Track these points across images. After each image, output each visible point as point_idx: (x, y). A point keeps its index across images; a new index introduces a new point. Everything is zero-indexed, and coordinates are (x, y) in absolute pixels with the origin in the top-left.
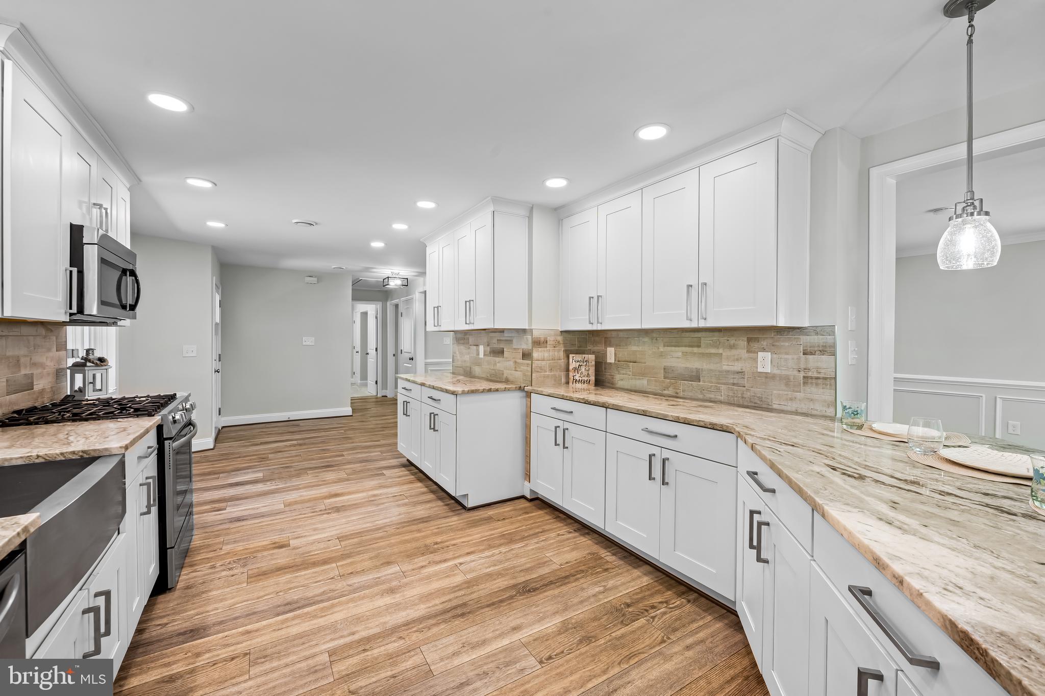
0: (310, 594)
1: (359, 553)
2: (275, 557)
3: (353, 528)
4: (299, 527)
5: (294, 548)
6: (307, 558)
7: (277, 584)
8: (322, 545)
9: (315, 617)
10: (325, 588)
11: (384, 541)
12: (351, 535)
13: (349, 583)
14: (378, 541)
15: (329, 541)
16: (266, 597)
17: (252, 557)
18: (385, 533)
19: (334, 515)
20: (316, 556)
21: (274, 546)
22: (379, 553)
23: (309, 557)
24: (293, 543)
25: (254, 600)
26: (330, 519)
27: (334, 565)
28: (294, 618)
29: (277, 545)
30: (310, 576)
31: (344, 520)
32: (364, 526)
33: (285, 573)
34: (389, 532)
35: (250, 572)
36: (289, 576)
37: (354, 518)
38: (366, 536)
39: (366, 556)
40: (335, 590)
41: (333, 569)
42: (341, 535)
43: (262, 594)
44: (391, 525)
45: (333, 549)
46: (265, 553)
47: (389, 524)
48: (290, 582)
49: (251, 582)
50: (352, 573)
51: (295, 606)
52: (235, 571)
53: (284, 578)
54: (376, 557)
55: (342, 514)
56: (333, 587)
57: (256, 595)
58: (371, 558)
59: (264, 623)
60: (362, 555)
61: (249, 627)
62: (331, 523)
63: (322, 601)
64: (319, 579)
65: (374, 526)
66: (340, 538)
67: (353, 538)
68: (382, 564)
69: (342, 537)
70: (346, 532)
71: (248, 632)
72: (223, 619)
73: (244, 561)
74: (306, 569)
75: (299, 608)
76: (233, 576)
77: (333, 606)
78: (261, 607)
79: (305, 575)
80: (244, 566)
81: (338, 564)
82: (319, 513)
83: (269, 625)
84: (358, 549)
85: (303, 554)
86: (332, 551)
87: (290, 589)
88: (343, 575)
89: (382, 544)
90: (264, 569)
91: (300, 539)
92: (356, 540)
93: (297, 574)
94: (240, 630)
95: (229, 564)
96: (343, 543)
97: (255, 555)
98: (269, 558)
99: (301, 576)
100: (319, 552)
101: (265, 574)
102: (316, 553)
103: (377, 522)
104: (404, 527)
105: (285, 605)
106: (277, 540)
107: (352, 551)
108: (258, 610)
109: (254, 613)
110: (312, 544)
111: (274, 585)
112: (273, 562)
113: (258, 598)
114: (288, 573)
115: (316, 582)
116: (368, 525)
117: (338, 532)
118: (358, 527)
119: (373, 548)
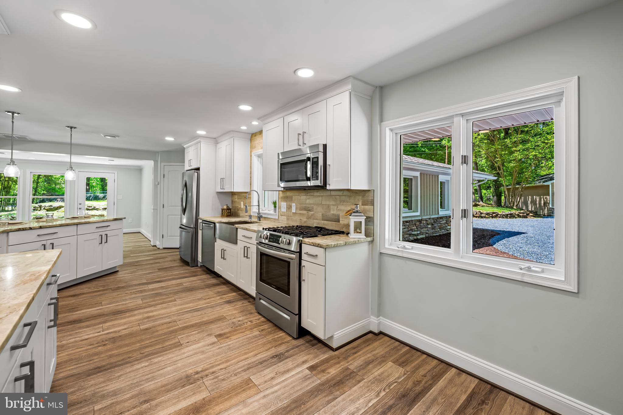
0: (190, 314)
1: (165, 334)
2: (219, 329)
3: (170, 356)
4: (218, 354)
5: (210, 335)
6: (199, 329)
7: (208, 316)
8: (192, 338)
9: (184, 308)
10: (183, 316)
11: (145, 344)
12: (171, 349)
13: (170, 319)
14: (150, 344)
15: (188, 342)
16: (210, 312)
17: (233, 327)
18: (142, 352)
19: (190, 371)
20: (193, 330)
21: (226, 336)
22: (151, 335)
23: (197, 329)
24: (213, 339)
26: (194, 365)
27: (181, 326)
28: (193, 307)
29: (224, 336)
30: (193, 321)
31: (179, 365)
32: (159, 359)
33: (207, 321)
34: (139, 353)
35: (227, 320)
36: (204, 320)
37: (169, 368)
38: (159, 348)
39: (160, 333)
40: (177, 316)
41: (181, 324)
42: (179, 348)
43: (213, 313)
44: (134, 361)
45: (183, 336)
46: (227, 330)
47: (136, 362)
48: (202, 318)
49: (222, 316)
50: (169, 323)
51: (195, 310)
52: (235, 320)
53: (207, 319)
54: (154, 332)
55: (181, 373)
56: (179, 317)
57: (215, 312)
58: (157, 331)
59: (204, 305)
60: (163, 333)
61: (209, 304)
62: (191, 360)
65: (150, 359)
67: (169, 345)
68: (150, 328)
69: (178, 346)
70: (176, 351)
73: (236, 325)
74: (197, 323)
75: (192, 310)
76: (234, 318)
77: (177, 311)
78: (209, 309)
79: (196, 321)
80: (233, 323)
81: (178, 327)
82: (207, 372)
83: (202, 305)
84: (166, 336)
85: (203, 331)
86: (184, 334)
87: (200, 315)
88: (174, 322)
89: (148, 342)
90: (220, 322)
91: (211, 342)
92: (167, 344)
93: (200, 321)
94: (212, 304)
95: (244, 324)
96: (177, 340)
97: (233, 329)
98: (223, 328)
99: (198, 320)
100: (192, 333)
101: (218, 320)
102: (194, 332)
103: (147, 364)
104: (123, 359)
105: (199, 310)
106: (227, 340)
107: (170, 335)
109: (211, 307)
110: (199, 340)
111: (210, 316)
112: (218, 325)
113: (213, 311)
115: (188, 318)
116: (156, 360)
117: (183, 351)
118: (166, 357)
119: (155, 338)
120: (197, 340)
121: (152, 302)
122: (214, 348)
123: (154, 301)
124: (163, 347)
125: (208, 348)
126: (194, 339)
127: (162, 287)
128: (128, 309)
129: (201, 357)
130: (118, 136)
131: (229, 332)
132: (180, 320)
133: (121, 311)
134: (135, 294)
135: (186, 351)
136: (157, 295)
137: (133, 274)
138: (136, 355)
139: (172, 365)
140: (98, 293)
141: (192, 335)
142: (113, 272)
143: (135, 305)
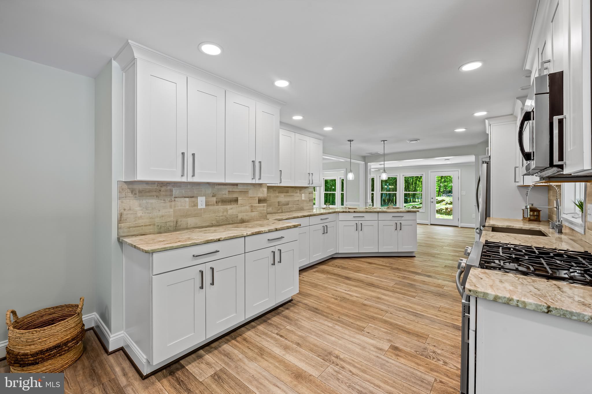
0: (405, 314)
2: (405, 343)
5: (389, 341)
6: (391, 330)
7: (415, 326)
8: (376, 332)
9: (410, 307)
10: (398, 312)
11: (349, 313)
13: (388, 308)
14: (351, 315)
15: (368, 333)
16: (423, 324)
17: (418, 353)
20: (386, 327)
21: (399, 353)
22: (361, 310)
23: (389, 329)
24: (386, 346)
25: (429, 326)
27: (384, 318)
28: (417, 311)
29: (397, 352)
30: (398, 320)
32: (340, 328)
33: (408, 329)
34: (339, 316)
35: (424, 342)
36: (407, 326)
38: (350, 322)
39: (367, 312)
40: (395, 309)
41: (386, 317)
42: (358, 332)
43: (424, 326)
44: (330, 319)
45: (374, 326)
46: (408, 350)
48: (409, 324)
49: (426, 335)
50: (382, 310)
51: (414, 314)
52: (432, 348)
53: (411, 327)
54: (364, 310)
55: (331, 348)
56: (395, 311)
57: (427, 328)
58: (367, 310)
59: (429, 316)
60: (368, 314)
61: (435, 317)
62: (349, 346)
63: (404, 309)
64: (397, 317)
65: (336, 324)
66: (361, 329)
67: (357, 325)
68: (367, 306)
70: (354, 332)
71: (436, 316)
72: (444, 326)
73: (424, 353)
74: (397, 325)
75: (413, 312)
76: (434, 346)
77: (401, 306)
78: (428, 321)
79: (400, 322)
80: (425, 349)
81: (381, 317)
82: (341, 362)
83: (428, 314)
84: (365, 317)
85: (390, 334)
86: (376, 325)
87: (411, 320)
88: (386, 312)
89: (352, 313)
90: (416, 338)
91: (380, 347)
92: (358, 323)
93: (403, 324)
94: (439, 319)
95: (434, 358)
96: (365, 325)
97: (415, 354)
98: (408, 345)
99: (402, 323)
101: (417, 335)
102: (383, 329)
103: (331, 325)
104: (329, 313)
105: (417, 316)
106: (394, 357)
107: (368, 319)
108: (429, 321)
109: (431, 321)
110: (378, 338)
111: (416, 327)
112: (408, 339)
113: (427, 325)
114: (406, 328)
115: (399, 316)
116: (337, 327)
117: (356, 335)
118: (343, 330)
119: (359, 314)
120: (376, 336)
121: (398, 289)
122: (374, 353)
123: (401, 289)
124: (352, 323)
125: (372, 348)
126: (375, 334)
127: (424, 281)
128: (378, 286)
129: (357, 349)
130: (419, 140)
131: (407, 353)
132: (391, 313)
133: (374, 285)
134: (399, 278)
135: (358, 337)
136: (411, 286)
137: (421, 263)
138: (336, 316)
139: (337, 338)
140: (382, 267)
141: (380, 330)
142: (410, 256)
143: (386, 286)
